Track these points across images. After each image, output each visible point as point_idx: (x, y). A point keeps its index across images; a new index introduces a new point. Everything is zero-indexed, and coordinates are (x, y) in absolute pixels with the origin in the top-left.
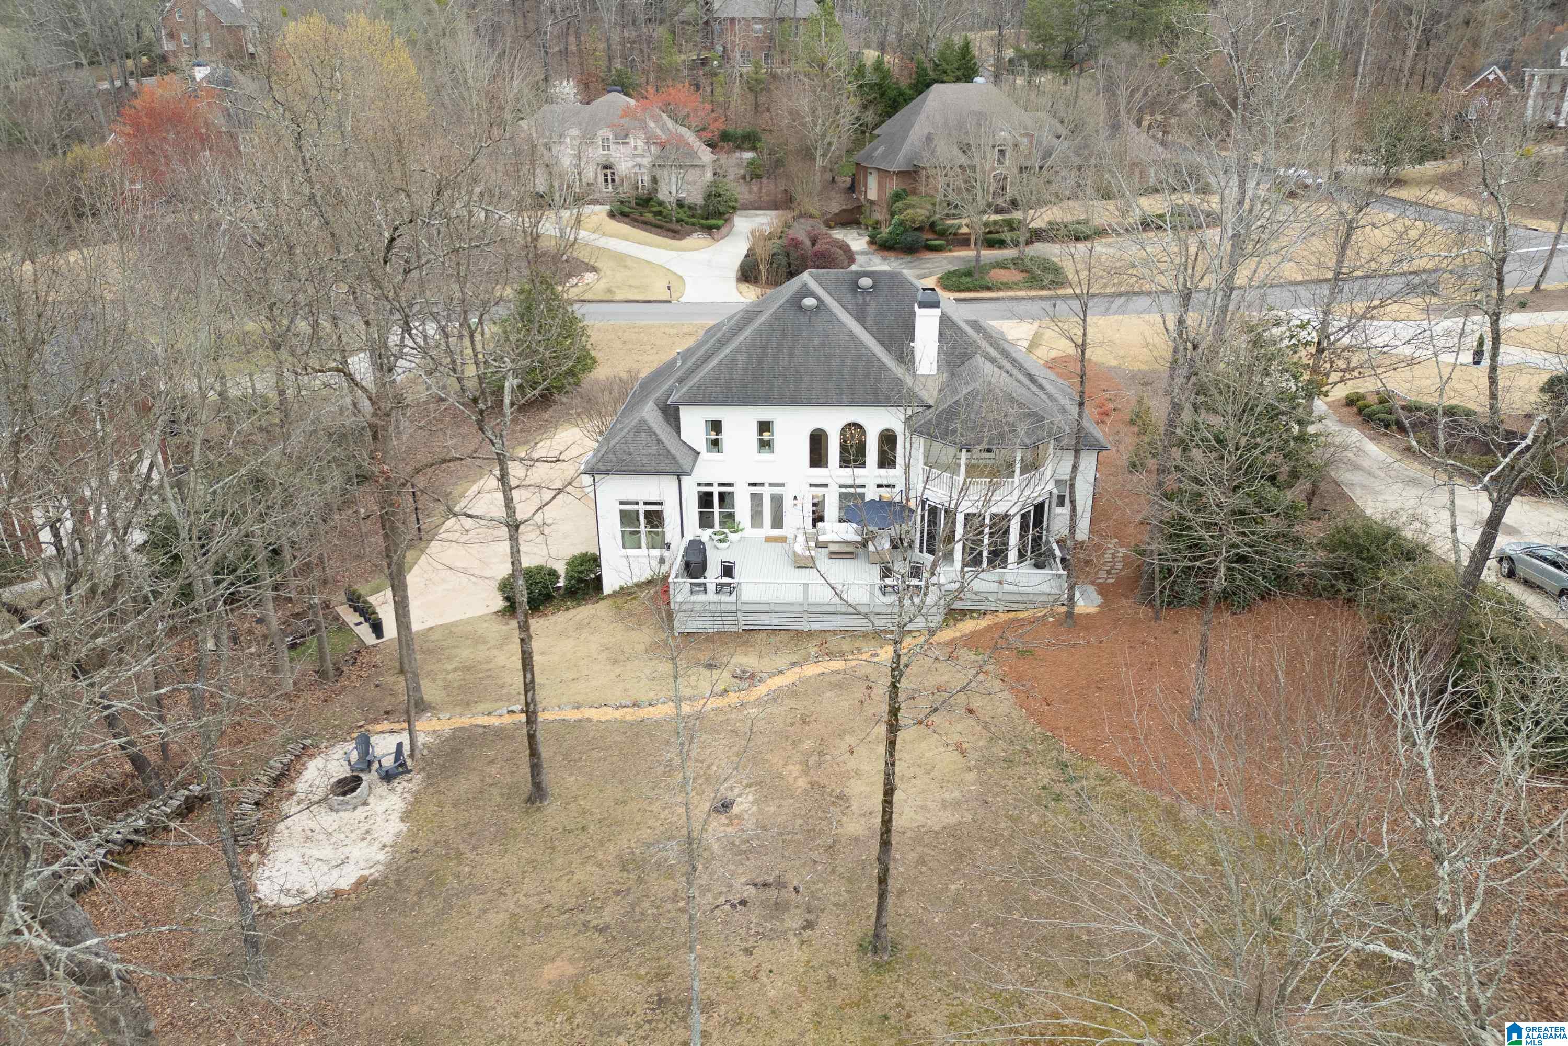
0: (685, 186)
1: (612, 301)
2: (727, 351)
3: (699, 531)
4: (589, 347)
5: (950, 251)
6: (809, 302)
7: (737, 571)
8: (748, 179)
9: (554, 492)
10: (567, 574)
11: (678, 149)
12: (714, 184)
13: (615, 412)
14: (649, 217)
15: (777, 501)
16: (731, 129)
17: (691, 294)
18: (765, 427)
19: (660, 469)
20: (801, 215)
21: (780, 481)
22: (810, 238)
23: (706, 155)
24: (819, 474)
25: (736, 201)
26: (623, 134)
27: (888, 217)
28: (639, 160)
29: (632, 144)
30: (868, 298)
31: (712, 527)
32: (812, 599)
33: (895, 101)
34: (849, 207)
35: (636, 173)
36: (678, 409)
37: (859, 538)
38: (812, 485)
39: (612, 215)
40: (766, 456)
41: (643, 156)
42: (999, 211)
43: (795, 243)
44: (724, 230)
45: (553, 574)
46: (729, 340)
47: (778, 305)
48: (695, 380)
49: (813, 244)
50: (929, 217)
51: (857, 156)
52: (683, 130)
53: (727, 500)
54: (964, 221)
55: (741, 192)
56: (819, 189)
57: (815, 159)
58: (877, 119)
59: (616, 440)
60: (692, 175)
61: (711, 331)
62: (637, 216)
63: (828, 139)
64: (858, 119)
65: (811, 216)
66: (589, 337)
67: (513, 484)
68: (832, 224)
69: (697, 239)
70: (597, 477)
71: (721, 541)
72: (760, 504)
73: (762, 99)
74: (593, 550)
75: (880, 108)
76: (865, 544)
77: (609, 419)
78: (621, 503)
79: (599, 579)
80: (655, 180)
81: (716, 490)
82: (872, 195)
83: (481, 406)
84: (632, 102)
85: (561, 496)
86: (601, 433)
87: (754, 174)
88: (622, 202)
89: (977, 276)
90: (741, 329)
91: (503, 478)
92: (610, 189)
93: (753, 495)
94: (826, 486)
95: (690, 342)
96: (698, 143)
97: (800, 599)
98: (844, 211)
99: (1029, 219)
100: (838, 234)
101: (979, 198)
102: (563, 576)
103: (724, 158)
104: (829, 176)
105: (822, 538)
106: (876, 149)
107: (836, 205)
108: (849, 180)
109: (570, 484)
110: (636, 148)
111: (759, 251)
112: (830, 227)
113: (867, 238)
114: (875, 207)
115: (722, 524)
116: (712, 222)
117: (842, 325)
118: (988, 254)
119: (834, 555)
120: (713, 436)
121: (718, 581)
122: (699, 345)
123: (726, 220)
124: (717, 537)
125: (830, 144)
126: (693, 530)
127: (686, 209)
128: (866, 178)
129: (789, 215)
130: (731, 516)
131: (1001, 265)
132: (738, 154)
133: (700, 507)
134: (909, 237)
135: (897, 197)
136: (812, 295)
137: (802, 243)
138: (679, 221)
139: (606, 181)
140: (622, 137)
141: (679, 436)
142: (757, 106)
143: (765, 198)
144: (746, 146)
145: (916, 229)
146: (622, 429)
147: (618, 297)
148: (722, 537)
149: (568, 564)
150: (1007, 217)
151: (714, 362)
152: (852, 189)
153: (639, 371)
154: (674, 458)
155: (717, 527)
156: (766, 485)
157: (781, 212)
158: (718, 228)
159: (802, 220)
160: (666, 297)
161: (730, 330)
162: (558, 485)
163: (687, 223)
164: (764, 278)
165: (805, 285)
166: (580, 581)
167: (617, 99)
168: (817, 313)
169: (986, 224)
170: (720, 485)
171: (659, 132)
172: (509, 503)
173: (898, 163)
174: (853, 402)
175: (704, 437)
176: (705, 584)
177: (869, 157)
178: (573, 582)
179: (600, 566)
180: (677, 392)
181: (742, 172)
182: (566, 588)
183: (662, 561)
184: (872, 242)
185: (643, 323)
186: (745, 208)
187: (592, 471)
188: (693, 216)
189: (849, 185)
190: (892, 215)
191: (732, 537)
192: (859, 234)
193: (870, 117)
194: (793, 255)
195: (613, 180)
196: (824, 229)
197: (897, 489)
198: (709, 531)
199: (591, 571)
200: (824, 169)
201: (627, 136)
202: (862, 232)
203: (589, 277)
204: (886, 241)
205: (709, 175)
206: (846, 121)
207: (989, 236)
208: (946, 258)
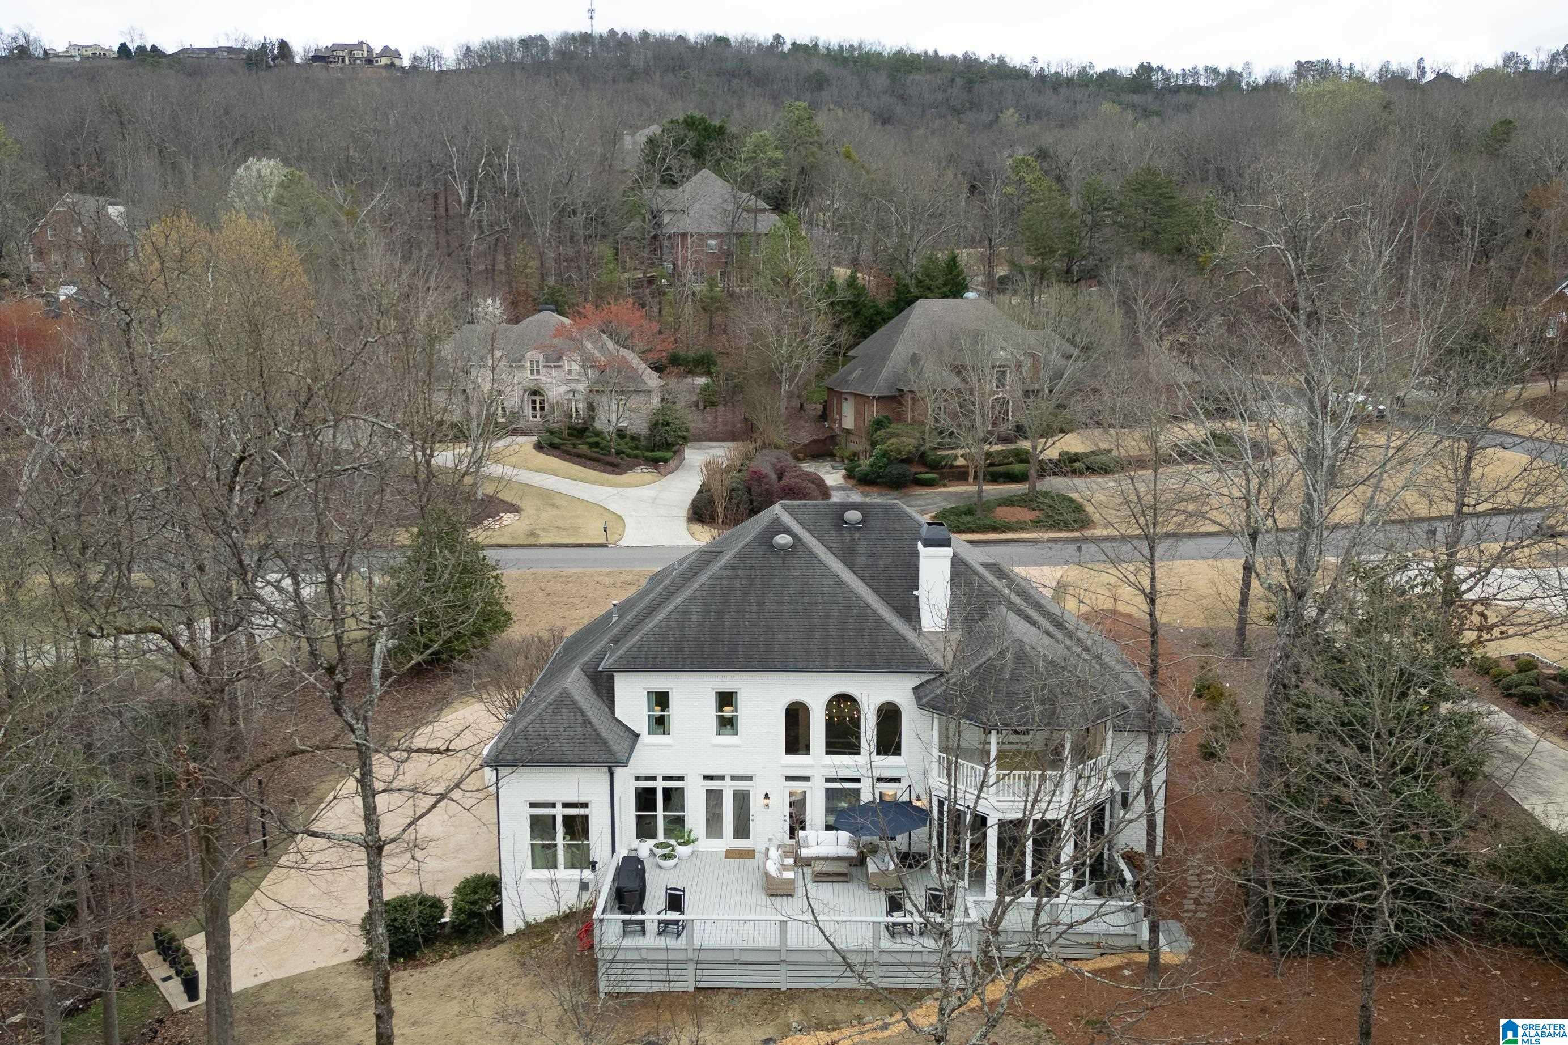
0: (627, 414)
1: (535, 546)
2: (678, 601)
3: (635, 843)
4: (503, 600)
5: (945, 486)
6: (783, 540)
7: (688, 903)
8: (701, 407)
9: (434, 799)
10: (455, 905)
11: (619, 372)
12: (661, 411)
13: (531, 682)
14: (584, 449)
15: (742, 799)
16: (682, 352)
17: (632, 537)
18: (726, 699)
19: (586, 758)
20: (764, 446)
21: (749, 773)
22: (776, 471)
23: (652, 380)
24: (798, 762)
25: (687, 430)
26: (555, 356)
27: (869, 447)
28: (573, 385)
29: (566, 368)
30: (857, 535)
31: (653, 836)
32: (792, 943)
33: (871, 321)
34: (821, 437)
35: (569, 400)
36: (612, 678)
37: (853, 853)
38: (789, 779)
39: (539, 447)
40: (727, 739)
41: (578, 381)
42: (1004, 440)
43: (758, 477)
44: (672, 464)
45: (436, 905)
46: (682, 586)
47: (742, 544)
48: (635, 640)
49: (780, 478)
50: (917, 448)
51: (829, 381)
52: (625, 352)
53: (674, 799)
54: (960, 452)
55: (694, 421)
56: (783, 418)
57: (780, 383)
58: (852, 340)
59: (528, 720)
60: (635, 401)
61: (655, 579)
62: (570, 448)
63: (795, 361)
64: (830, 339)
65: (777, 447)
66: (503, 587)
67: (378, 786)
68: (801, 456)
69: (639, 474)
70: (503, 771)
71: (665, 857)
72: (720, 804)
73: (718, 319)
74: (491, 870)
75: (855, 328)
76: (861, 861)
77: (523, 691)
78: (532, 805)
79: (498, 912)
80: (591, 407)
81: (660, 785)
82: (848, 422)
83: (339, 678)
84: (567, 321)
85: (442, 804)
86: (512, 710)
87: (708, 401)
88: (552, 433)
89: (979, 514)
90: (695, 574)
91: (365, 781)
92: (538, 419)
93: (709, 792)
94: (807, 779)
95: (631, 592)
96: (644, 366)
97: (775, 944)
98: (814, 441)
99: (1039, 449)
100: (809, 467)
101: (978, 423)
102: (450, 908)
103: (673, 383)
104: (796, 403)
105: (804, 852)
106: (851, 373)
107: (806, 434)
108: (820, 407)
109: (457, 786)
110: (570, 371)
111: (715, 485)
112: (798, 460)
113: (844, 472)
114: (852, 438)
115: (668, 833)
116: (658, 454)
117: (826, 568)
118: (992, 490)
119: (821, 877)
120: (657, 712)
121: (663, 917)
122: (642, 595)
123: (675, 453)
124: (660, 852)
125: (797, 367)
126: (628, 842)
127: (628, 439)
128: (840, 405)
129: (751, 446)
130: (680, 821)
131: (1009, 502)
132: (689, 380)
133: (637, 810)
134: (895, 470)
135: (879, 424)
136: (787, 531)
137: (766, 476)
138: (619, 453)
139: (534, 408)
140: (554, 359)
141: (613, 713)
142: (711, 327)
143: (720, 428)
144: (699, 370)
145: (902, 461)
146: (537, 704)
147: (543, 541)
148: (667, 851)
149: (457, 890)
150: (1012, 447)
151: (661, 615)
152: (824, 417)
153: (564, 629)
154: (605, 743)
155: (661, 838)
156: (728, 779)
157: (740, 443)
158: (666, 461)
159: (765, 451)
160: (603, 541)
161: (682, 575)
162: (440, 789)
163: (628, 456)
164: (721, 516)
165: (777, 519)
166: (472, 914)
167: (550, 318)
168: (792, 553)
169: (989, 455)
170: (666, 778)
171: (597, 354)
172: (370, 815)
173: (879, 387)
174: (844, 667)
175: (645, 712)
176: (642, 923)
177: (845, 381)
178: (463, 916)
179: (500, 893)
180: (613, 652)
181: (695, 398)
182: (453, 925)
183: (584, 886)
184: (850, 475)
185: (572, 571)
186: (698, 439)
187: (497, 761)
188: (636, 448)
189: (820, 413)
190: (874, 444)
191: (682, 851)
192: (834, 468)
193: (843, 337)
194: (756, 490)
195: (542, 409)
196: (793, 462)
197: (904, 784)
198: (651, 843)
199: (488, 902)
200: (790, 395)
201: (560, 358)
202: (837, 465)
203: (508, 518)
204: (866, 475)
205: (655, 401)
206: (814, 341)
207: (991, 469)
208: (940, 494)
